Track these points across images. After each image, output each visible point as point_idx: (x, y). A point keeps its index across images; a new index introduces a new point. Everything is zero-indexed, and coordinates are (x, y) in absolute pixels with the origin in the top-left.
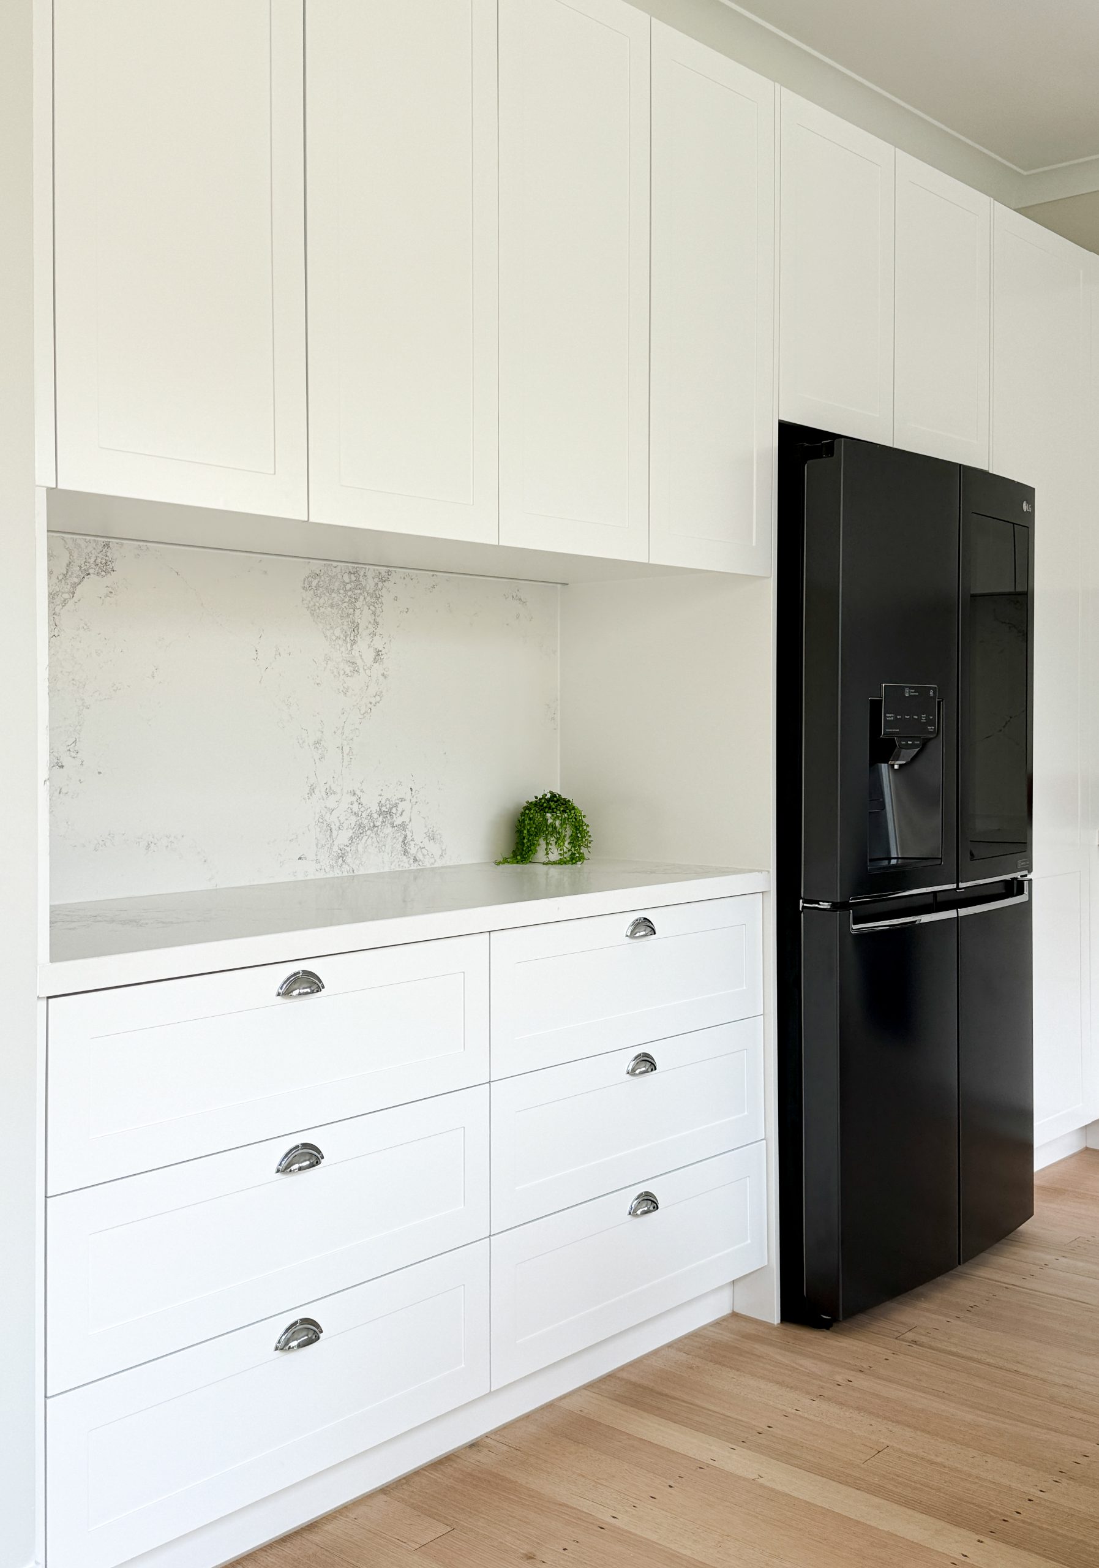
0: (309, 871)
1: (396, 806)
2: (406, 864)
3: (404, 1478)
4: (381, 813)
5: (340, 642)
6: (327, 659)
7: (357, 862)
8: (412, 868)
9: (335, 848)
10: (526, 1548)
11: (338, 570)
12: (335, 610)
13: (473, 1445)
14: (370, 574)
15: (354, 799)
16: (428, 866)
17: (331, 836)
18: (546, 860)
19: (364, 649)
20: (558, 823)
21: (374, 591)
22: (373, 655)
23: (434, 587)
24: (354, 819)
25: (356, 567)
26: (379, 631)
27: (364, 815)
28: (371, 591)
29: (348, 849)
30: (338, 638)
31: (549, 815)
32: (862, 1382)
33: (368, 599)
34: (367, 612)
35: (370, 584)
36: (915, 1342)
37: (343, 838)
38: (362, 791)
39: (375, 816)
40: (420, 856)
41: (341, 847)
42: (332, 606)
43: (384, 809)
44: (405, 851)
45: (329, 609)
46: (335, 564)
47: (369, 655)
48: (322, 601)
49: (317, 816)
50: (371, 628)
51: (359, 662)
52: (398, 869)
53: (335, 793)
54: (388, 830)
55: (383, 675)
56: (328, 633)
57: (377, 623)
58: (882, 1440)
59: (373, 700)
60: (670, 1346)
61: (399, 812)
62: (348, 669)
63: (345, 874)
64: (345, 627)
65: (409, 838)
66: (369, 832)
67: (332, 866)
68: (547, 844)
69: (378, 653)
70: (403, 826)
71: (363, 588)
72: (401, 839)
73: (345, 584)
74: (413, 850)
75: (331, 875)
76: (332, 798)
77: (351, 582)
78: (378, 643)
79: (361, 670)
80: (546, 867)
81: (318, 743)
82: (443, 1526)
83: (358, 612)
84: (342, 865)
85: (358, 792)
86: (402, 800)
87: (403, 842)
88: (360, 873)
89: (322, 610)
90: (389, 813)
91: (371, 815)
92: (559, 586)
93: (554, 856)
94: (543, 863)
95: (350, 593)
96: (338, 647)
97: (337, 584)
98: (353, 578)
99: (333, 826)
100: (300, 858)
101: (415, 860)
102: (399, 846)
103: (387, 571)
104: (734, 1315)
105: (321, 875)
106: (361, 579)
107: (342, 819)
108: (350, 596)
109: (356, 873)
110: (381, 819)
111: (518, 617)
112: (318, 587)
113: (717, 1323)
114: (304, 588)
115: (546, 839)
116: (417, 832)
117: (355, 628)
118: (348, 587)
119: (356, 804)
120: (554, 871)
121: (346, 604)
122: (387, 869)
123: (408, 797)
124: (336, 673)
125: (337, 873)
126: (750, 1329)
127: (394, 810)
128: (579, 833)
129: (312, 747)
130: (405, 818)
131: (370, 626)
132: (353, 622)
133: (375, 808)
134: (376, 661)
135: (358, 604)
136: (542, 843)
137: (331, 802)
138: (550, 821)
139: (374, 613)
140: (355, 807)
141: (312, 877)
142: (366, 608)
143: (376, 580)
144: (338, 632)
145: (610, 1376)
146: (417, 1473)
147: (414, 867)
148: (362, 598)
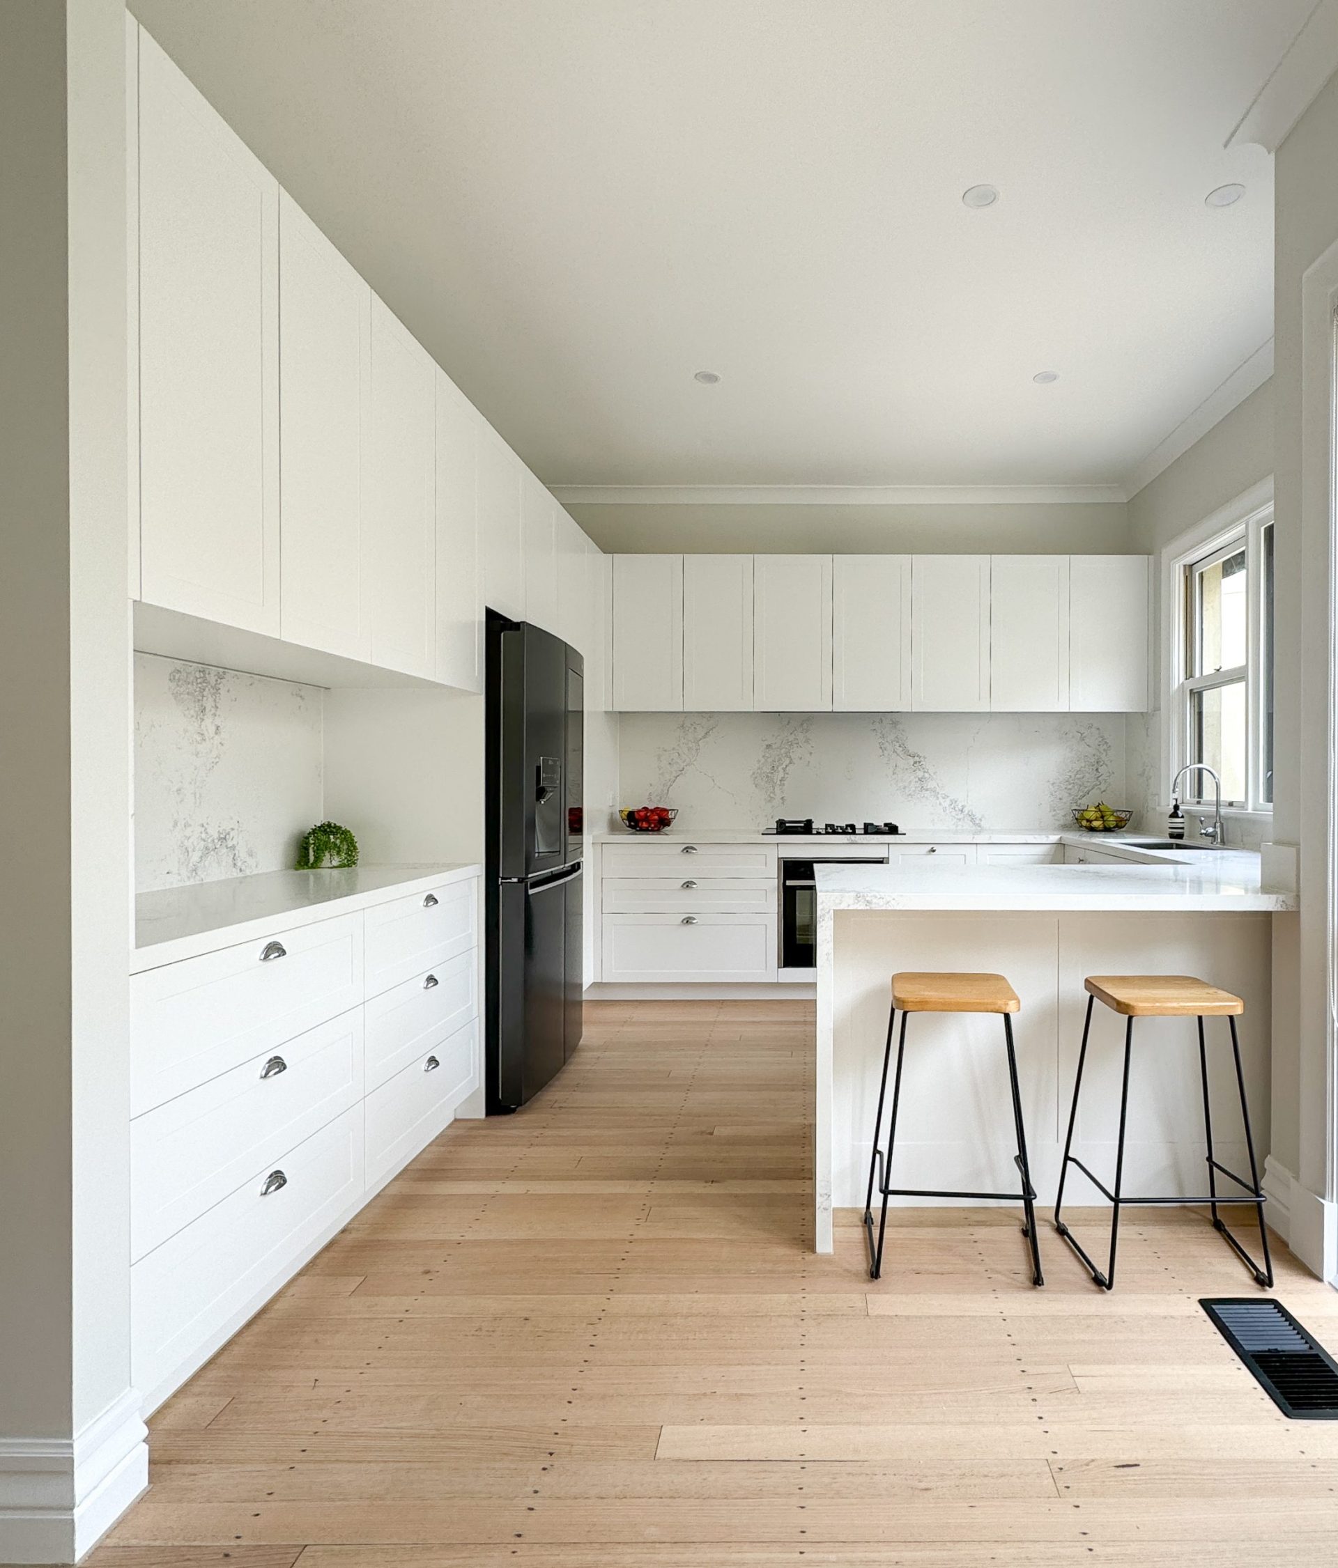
0: (174, 882)
1: (229, 834)
2: (235, 874)
3: (311, 1262)
4: (220, 839)
5: (194, 719)
6: (186, 731)
7: (205, 873)
8: (239, 876)
9: (191, 865)
10: (421, 1269)
11: (192, 668)
12: (190, 697)
13: (343, 1231)
14: (213, 674)
15: (203, 829)
16: (249, 874)
17: (188, 855)
18: (331, 866)
19: (209, 725)
20: (338, 842)
21: (215, 685)
22: (214, 728)
23: (251, 685)
24: (202, 843)
25: (204, 666)
26: (218, 713)
27: (209, 840)
28: (213, 685)
29: (199, 865)
30: (192, 716)
31: (332, 837)
32: (548, 1132)
33: (211, 690)
34: (211, 699)
35: (212, 679)
36: (561, 1107)
37: (195, 857)
38: (208, 824)
39: (216, 841)
40: (243, 868)
41: (195, 863)
42: (188, 693)
43: (222, 836)
44: (235, 864)
45: (187, 696)
46: (191, 664)
47: (212, 729)
48: (182, 690)
49: (179, 843)
50: (213, 711)
51: (206, 733)
52: (230, 877)
53: (190, 825)
54: (225, 850)
55: (220, 743)
56: (186, 713)
57: (217, 707)
58: (577, 1155)
59: (215, 761)
60: (430, 1145)
61: (231, 838)
62: (199, 739)
63: (198, 882)
64: (197, 709)
65: (237, 855)
66: (212, 853)
67: (189, 878)
68: (331, 855)
69: (218, 727)
70: (233, 848)
71: (209, 683)
72: (232, 857)
73: (197, 678)
74: (239, 864)
75: (188, 883)
76: (189, 829)
77: (200, 677)
78: (218, 721)
79: (207, 740)
80: (330, 870)
81: (179, 790)
82: (359, 1278)
83: (205, 698)
84: (195, 877)
85: (205, 825)
86: (233, 829)
87: (233, 858)
88: (208, 881)
89: (182, 696)
90: (225, 839)
91: (213, 841)
92: (323, 689)
93: (335, 863)
94: (329, 868)
95: (200, 685)
96: (192, 723)
97: (192, 678)
98: (202, 675)
99: (190, 850)
100: (168, 873)
101: (241, 870)
102: (231, 862)
103: (224, 671)
104: (456, 1120)
105: (181, 884)
106: (207, 676)
107: (195, 844)
108: (200, 688)
109: (205, 881)
110: (220, 843)
111: (300, 707)
112: (179, 680)
113: (450, 1126)
114: (170, 680)
115: (329, 852)
116: (242, 852)
117: (203, 710)
118: (199, 681)
119: (204, 833)
120: (335, 872)
121: (197, 693)
122: (223, 878)
123: (236, 828)
124: (191, 741)
125: (192, 882)
126: (470, 1124)
127: (227, 837)
128: (351, 847)
129: (176, 793)
130: (234, 842)
131: (212, 709)
132: (202, 706)
133: (216, 835)
134: (216, 734)
135: (205, 693)
136: (327, 854)
137: (188, 832)
138: (332, 840)
139: (215, 701)
140: (203, 836)
141: (175, 886)
142: (210, 696)
143: (216, 677)
144: (192, 712)
145: (405, 1170)
146: (317, 1257)
147: (240, 875)
148: (207, 689)
